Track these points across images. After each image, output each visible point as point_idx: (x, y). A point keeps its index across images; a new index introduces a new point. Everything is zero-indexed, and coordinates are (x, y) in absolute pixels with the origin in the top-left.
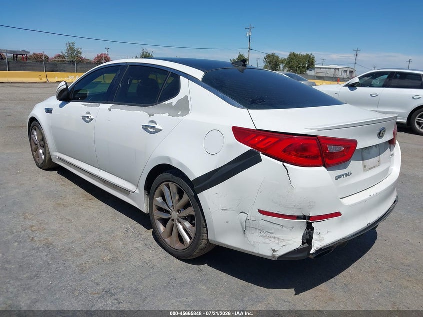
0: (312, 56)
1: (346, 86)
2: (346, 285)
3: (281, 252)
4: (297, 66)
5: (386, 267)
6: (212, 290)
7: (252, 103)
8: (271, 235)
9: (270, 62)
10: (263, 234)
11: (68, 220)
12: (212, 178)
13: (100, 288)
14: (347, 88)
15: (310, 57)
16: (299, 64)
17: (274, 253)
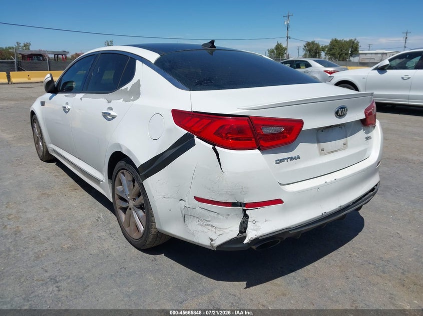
0: (355, 42)
1: (375, 69)
2: (306, 279)
3: (218, 242)
4: (339, 54)
5: (361, 261)
6: (158, 280)
7: (197, 84)
8: (208, 223)
9: (310, 51)
10: (201, 222)
11: (47, 209)
12: (156, 164)
13: (47, 275)
14: (376, 71)
15: (353, 42)
16: (341, 51)
17: (212, 243)
